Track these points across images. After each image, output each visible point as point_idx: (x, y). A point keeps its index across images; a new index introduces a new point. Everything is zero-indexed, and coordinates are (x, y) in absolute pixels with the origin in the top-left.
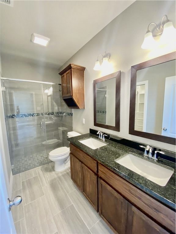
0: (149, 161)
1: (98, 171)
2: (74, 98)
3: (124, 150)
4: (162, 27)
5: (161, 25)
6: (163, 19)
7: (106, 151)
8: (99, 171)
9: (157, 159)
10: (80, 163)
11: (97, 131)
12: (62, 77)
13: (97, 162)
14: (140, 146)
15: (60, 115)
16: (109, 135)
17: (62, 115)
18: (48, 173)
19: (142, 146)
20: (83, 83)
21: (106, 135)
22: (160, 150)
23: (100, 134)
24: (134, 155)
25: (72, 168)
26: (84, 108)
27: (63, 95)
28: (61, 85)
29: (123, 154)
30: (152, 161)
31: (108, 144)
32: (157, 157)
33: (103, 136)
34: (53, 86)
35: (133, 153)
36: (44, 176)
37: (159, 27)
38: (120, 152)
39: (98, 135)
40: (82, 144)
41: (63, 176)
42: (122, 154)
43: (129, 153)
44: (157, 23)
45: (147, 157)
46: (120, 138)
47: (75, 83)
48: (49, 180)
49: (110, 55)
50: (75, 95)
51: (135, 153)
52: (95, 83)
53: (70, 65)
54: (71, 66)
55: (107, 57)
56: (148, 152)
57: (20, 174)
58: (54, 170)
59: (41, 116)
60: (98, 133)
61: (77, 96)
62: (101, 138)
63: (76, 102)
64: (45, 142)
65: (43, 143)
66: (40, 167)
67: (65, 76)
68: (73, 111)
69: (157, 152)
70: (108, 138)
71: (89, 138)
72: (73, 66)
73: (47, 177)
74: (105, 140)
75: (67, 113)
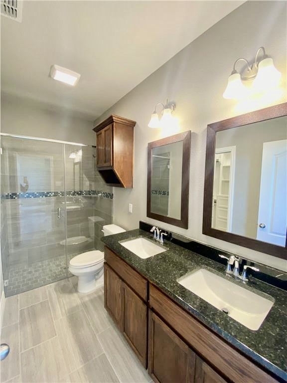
0: (233, 282)
1: (148, 298)
2: (115, 170)
3: (193, 261)
4: (256, 66)
5: (254, 62)
6: (259, 53)
7: (164, 263)
8: (150, 297)
9: (247, 280)
10: (121, 280)
11: (151, 227)
12: (98, 135)
13: (148, 283)
14: (220, 256)
15: (92, 195)
16: (171, 234)
17: (96, 196)
18: (67, 296)
19: (222, 257)
20: (132, 146)
21: (166, 234)
22: (252, 264)
23: (155, 231)
24: (209, 270)
25: (107, 288)
26: (132, 187)
27: (98, 164)
28: (95, 147)
29: (191, 270)
30: (240, 283)
31: (168, 249)
32: (247, 276)
33: (160, 235)
34: (83, 148)
35: (209, 268)
36: (59, 301)
37: (251, 66)
38: (186, 265)
39: (153, 233)
40: (124, 247)
41: (92, 301)
42: (189, 268)
43: (201, 268)
44: (249, 59)
45: (230, 275)
46: (188, 240)
47: (118, 145)
48: (66, 309)
49: (175, 105)
50: (117, 164)
51: (212, 267)
52: (151, 147)
53: (111, 117)
54: (113, 119)
55: (170, 108)
56: (233, 267)
57: (19, 295)
58: (76, 291)
59: (61, 196)
60: (152, 231)
61: (120, 167)
62: (158, 239)
63: (119, 176)
64: (64, 241)
65: (61, 243)
66: (53, 285)
67: (103, 134)
68: (115, 190)
69: (247, 268)
70: (169, 238)
71: (137, 238)
72: (116, 119)
73: (64, 302)
74: (164, 243)
75: (104, 193)
